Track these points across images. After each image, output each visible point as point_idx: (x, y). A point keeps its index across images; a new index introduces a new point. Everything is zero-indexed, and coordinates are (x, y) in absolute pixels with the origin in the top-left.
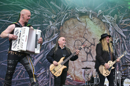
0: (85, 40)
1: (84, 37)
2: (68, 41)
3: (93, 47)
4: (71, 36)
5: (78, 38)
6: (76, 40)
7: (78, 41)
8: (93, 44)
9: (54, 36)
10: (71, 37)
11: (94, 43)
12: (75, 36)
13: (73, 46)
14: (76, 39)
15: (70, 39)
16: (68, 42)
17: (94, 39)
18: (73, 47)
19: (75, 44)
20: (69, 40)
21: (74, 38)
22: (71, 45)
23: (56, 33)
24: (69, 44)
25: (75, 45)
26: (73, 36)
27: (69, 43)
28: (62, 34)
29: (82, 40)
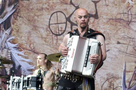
0: (74, 8)
1: (71, 3)
2: (36, 17)
3: (93, 22)
4: (41, 5)
5: (58, 7)
6: (52, 12)
7: (59, 13)
8: (94, 13)
9: (6, 13)
10: (42, 9)
11: (97, 12)
12: (51, 4)
13: (45, 27)
14: (53, 9)
15: (39, 13)
16: (35, 20)
17: (95, 3)
18: (47, 30)
19: (51, 22)
20: (38, 16)
21: (48, 9)
22: (41, 26)
23: (10, 5)
24: (37, 24)
25: (49, 25)
26: (46, 6)
27: (38, 21)
28: (23, 6)
29: (66, 10)
